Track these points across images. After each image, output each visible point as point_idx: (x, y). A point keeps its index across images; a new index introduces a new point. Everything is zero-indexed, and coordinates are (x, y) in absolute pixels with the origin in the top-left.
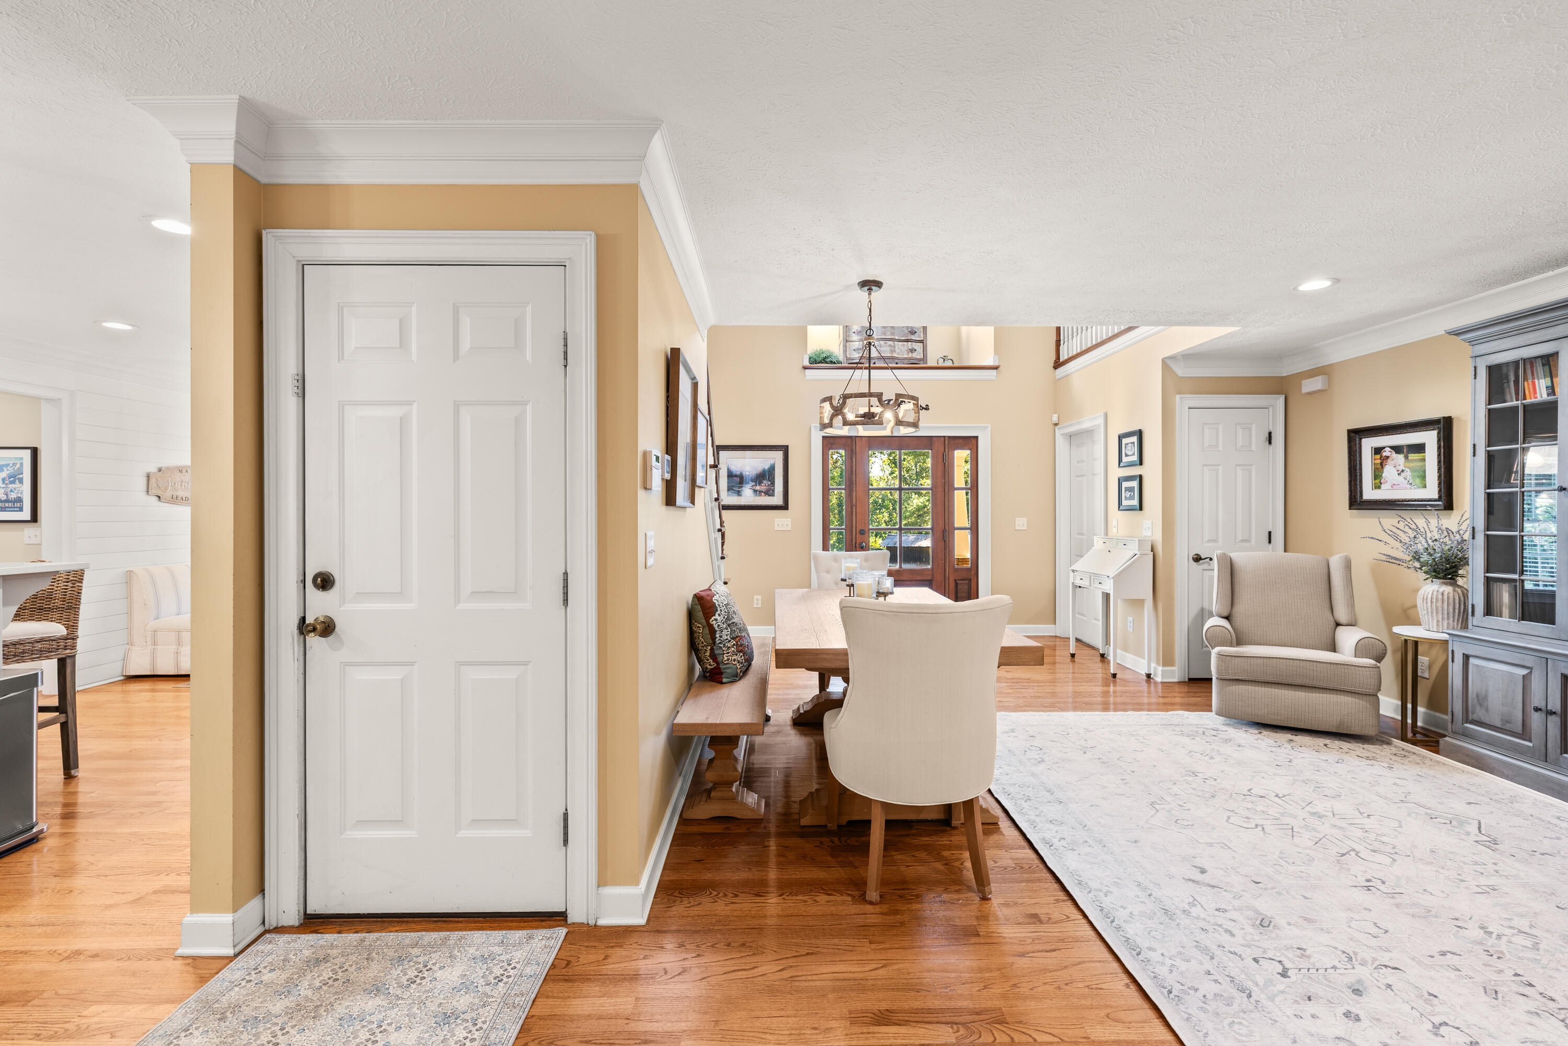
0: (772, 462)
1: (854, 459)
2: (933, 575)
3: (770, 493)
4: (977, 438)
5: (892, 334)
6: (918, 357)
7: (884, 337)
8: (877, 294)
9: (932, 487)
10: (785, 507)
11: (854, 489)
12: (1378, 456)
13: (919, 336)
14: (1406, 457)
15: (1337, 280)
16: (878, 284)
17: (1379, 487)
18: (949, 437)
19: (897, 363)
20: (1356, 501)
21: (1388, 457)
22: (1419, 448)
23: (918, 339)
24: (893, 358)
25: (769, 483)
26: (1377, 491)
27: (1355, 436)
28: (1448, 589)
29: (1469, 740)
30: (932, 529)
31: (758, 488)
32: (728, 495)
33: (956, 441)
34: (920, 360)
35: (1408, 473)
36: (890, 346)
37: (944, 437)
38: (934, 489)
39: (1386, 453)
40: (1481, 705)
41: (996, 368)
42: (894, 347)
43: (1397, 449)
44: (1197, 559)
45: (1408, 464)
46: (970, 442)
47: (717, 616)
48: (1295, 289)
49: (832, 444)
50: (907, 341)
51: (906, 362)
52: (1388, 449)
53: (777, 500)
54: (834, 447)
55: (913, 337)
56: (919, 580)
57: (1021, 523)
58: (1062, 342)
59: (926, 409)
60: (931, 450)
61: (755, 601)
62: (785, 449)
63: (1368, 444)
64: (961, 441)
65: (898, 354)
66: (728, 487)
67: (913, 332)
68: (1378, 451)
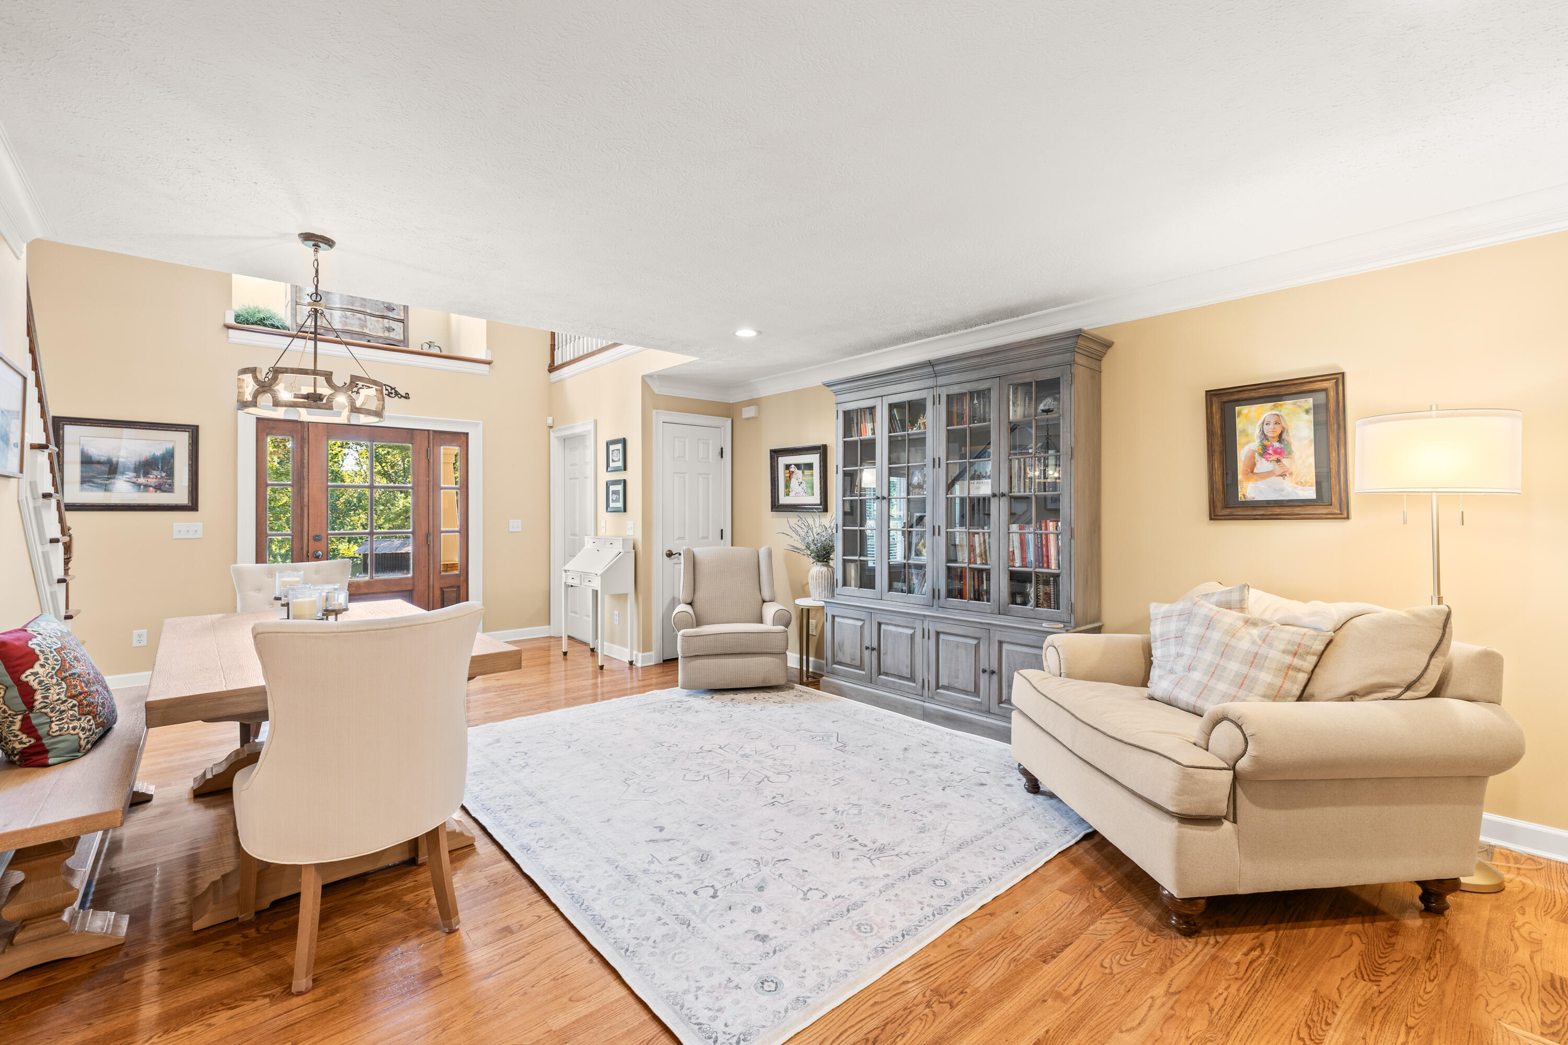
0: (169, 446)
1: (306, 450)
2: (414, 584)
3: (165, 486)
4: (467, 434)
5: (363, 305)
6: (397, 338)
7: (351, 307)
8: (324, 253)
9: (413, 486)
10: (193, 506)
11: (306, 486)
12: (788, 471)
13: (399, 314)
14: (803, 473)
15: (760, 333)
16: (330, 243)
17: (788, 495)
18: (435, 432)
19: (369, 341)
20: (776, 506)
21: (793, 472)
22: (810, 466)
23: (396, 317)
24: (364, 335)
25: (164, 474)
26: (787, 497)
27: (776, 454)
28: (824, 569)
29: (835, 676)
30: (413, 533)
31: (142, 480)
32: (82, 490)
33: (443, 437)
34: (399, 341)
35: (804, 485)
36: (359, 319)
37: (428, 430)
38: (415, 488)
39: (793, 468)
40: (840, 650)
41: (489, 363)
42: (366, 321)
43: (798, 466)
44: (670, 554)
45: (804, 478)
46: (461, 438)
47: (37, 668)
48: (734, 333)
49: (273, 428)
50: (383, 317)
51: (381, 340)
52: (793, 466)
53: (180, 495)
54: (274, 432)
55: (390, 314)
56: (397, 592)
57: (515, 525)
58: (556, 347)
59: (405, 398)
60: (412, 444)
61: (135, 638)
62: (194, 432)
63: (783, 461)
64: (448, 436)
65: (370, 330)
66: (82, 477)
67: (390, 308)
68: (788, 467)
